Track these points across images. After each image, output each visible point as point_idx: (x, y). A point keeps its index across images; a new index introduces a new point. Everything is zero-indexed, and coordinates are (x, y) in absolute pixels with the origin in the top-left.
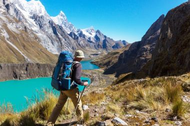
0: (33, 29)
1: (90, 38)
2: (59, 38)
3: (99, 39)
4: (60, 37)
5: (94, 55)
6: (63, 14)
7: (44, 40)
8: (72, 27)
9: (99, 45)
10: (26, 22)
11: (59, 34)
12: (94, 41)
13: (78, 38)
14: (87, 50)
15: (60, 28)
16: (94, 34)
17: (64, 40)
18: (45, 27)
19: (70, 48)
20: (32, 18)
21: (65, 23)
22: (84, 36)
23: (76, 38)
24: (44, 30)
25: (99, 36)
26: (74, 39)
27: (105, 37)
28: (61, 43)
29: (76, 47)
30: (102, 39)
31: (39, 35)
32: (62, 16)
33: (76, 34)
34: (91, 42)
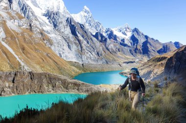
0: (44, 28)
1: (123, 40)
2: (79, 41)
3: (137, 40)
4: (81, 38)
5: (128, 63)
6: (88, 9)
7: (58, 43)
8: (99, 27)
9: (136, 49)
10: (37, 20)
11: (79, 35)
12: (129, 44)
13: (106, 40)
14: (118, 57)
15: (81, 27)
16: (129, 34)
17: (85, 42)
18: (61, 25)
19: (93, 53)
20: (45, 15)
21: (90, 21)
22: (115, 38)
23: (103, 40)
24: (59, 31)
25: (136, 36)
26: (101, 41)
27: (146, 37)
28: (81, 47)
29: (103, 52)
30: (142, 40)
31: (52, 36)
32: (85, 12)
33: (104, 34)
34: (125, 45)
